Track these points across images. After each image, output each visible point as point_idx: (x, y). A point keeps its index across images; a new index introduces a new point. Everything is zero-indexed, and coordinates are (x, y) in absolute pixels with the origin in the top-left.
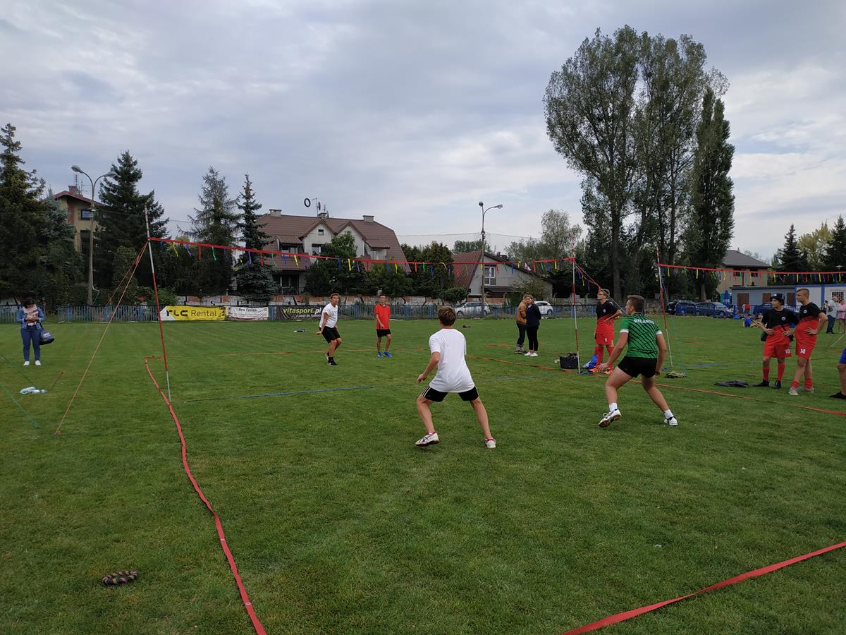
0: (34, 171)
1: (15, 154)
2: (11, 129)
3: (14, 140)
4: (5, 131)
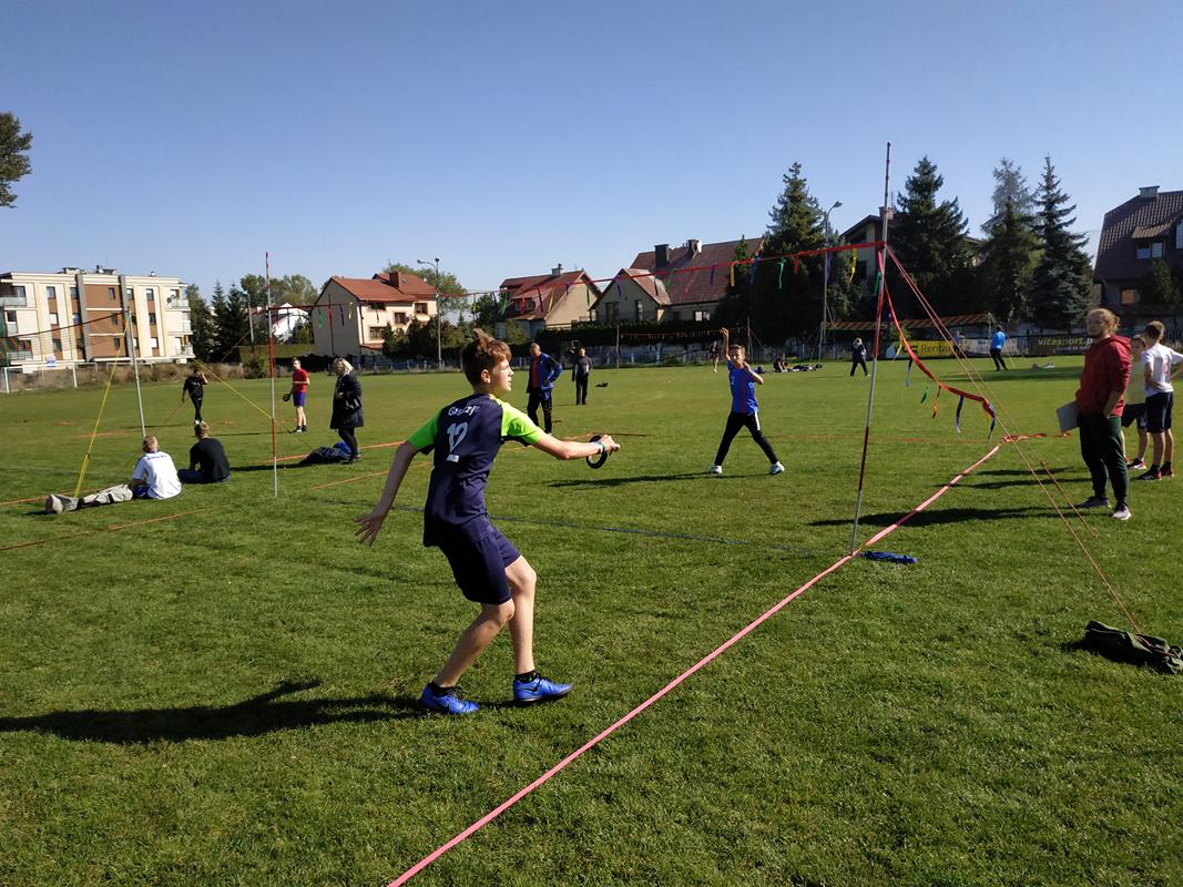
1: (801, 191)
3: (800, 178)
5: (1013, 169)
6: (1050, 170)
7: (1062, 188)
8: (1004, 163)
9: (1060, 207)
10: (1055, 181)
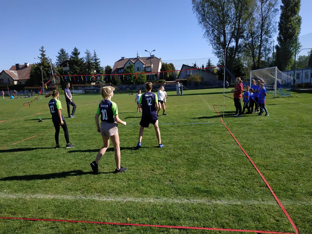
0: (48, 57)
1: (44, 53)
2: (43, 48)
3: (44, 50)
4: (41, 48)
5: (89, 52)
6: (95, 53)
7: (98, 57)
8: (87, 50)
9: (98, 61)
10: (96, 55)
